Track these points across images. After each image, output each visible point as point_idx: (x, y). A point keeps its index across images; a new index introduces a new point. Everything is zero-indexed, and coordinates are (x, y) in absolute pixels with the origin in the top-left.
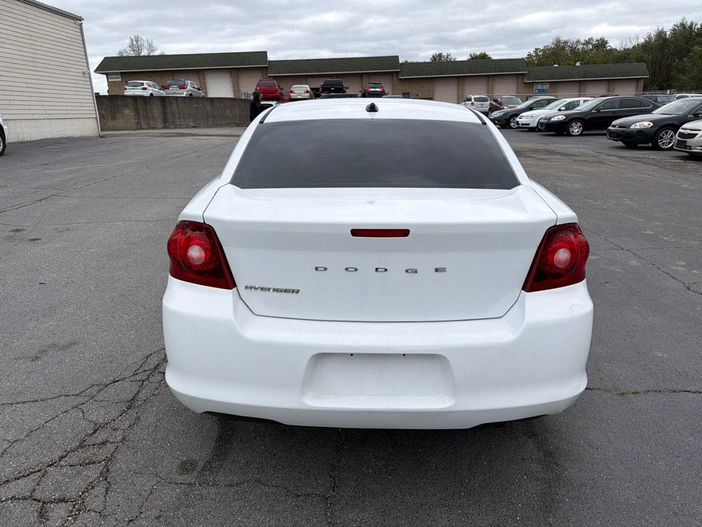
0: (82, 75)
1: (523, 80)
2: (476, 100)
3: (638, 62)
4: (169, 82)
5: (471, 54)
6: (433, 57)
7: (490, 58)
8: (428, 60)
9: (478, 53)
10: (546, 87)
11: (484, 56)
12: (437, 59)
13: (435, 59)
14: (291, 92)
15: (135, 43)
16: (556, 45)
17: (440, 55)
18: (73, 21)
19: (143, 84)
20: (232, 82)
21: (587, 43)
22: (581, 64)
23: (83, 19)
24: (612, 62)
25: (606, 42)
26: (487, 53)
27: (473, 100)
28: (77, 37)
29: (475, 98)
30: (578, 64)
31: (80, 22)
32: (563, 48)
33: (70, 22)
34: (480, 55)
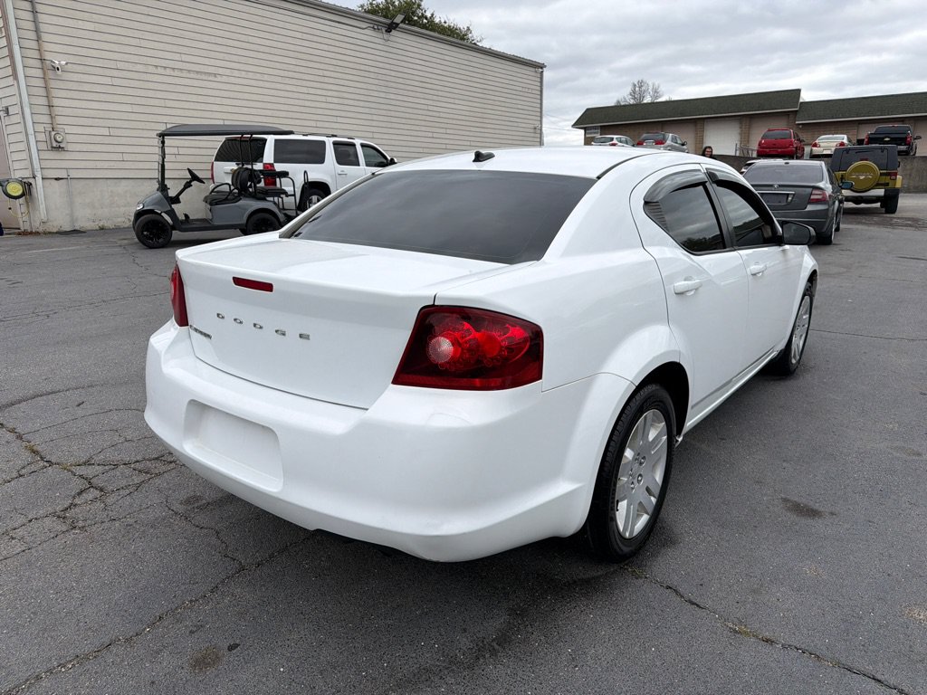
0: (532, 131)
4: (645, 135)
14: (815, 145)
15: (637, 89)
18: (533, 69)
19: (612, 139)
20: (741, 134)
23: (545, 66)
28: (534, 87)
31: (541, 70)
33: (529, 71)
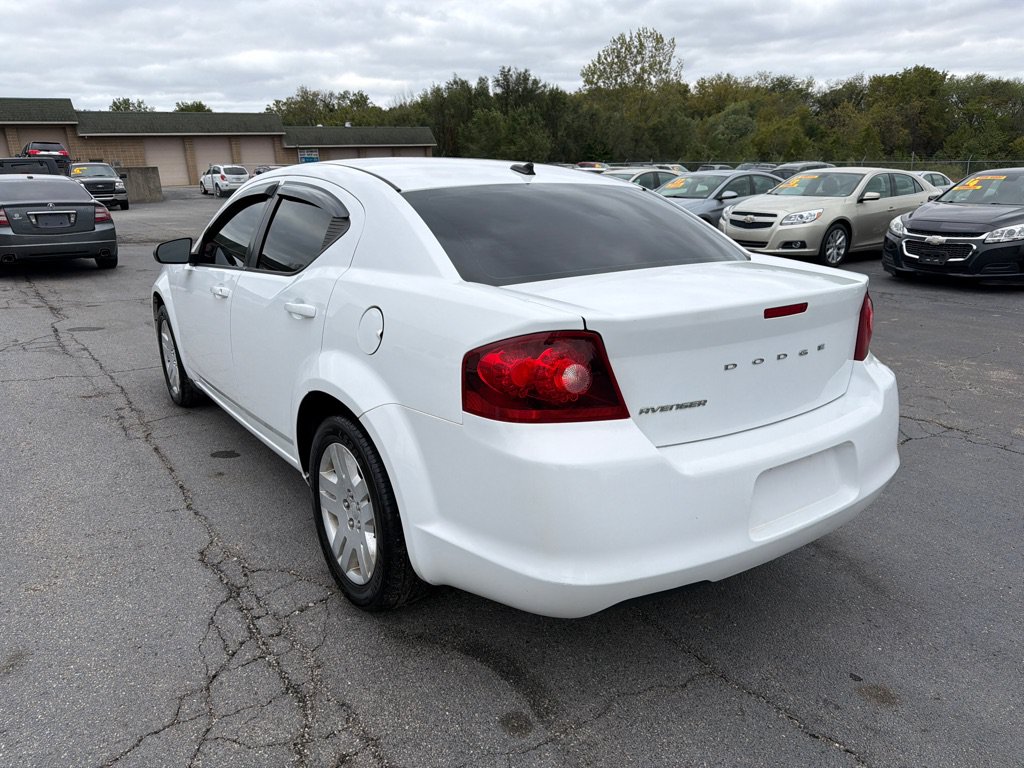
1: (281, 143)
2: (228, 171)
3: (422, 125)
5: (178, 104)
6: (115, 103)
7: (209, 110)
8: (107, 109)
9: (190, 103)
10: (315, 155)
11: (199, 108)
12: (122, 108)
13: (118, 108)
16: (303, 97)
17: (126, 102)
21: (344, 96)
22: (352, 125)
24: (390, 124)
25: (366, 98)
26: (203, 103)
27: (223, 173)
29: (225, 169)
30: (347, 125)
32: (313, 102)
34: (193, 105)
